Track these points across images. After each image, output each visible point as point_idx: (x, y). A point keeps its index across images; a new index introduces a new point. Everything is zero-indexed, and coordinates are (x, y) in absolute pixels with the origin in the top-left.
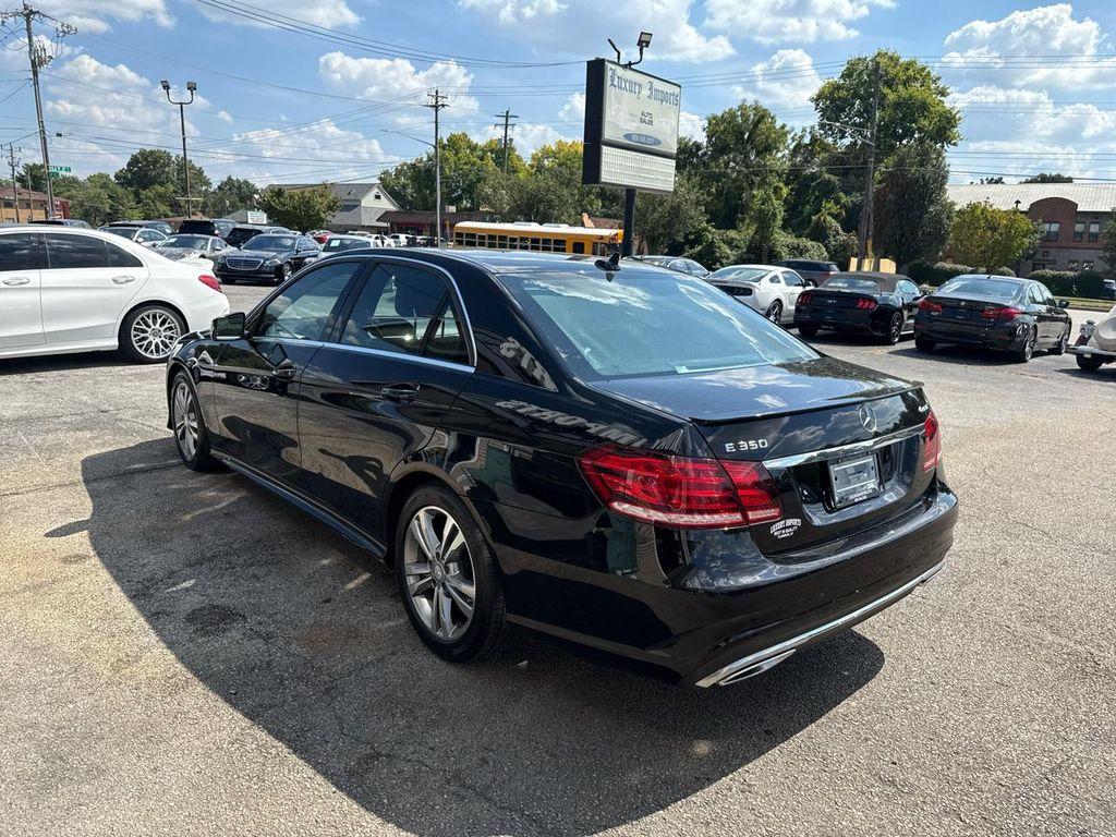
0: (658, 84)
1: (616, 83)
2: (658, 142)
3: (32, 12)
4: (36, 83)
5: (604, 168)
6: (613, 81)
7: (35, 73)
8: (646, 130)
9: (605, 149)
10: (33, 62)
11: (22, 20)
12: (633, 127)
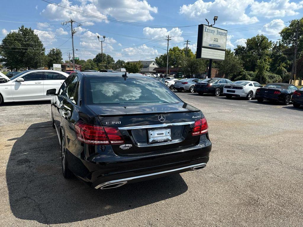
0: (219, 30)
1: (206, 30)
2: (220, 46)
3: (72, 21)
4: (73, 38)
5: (202, 54)
6: (205, 30)
7: (72, 36)
8: (216, 43)
9: (203, 49)
10: (72, 33)
11: (70, 23)
12: (212, 42)
